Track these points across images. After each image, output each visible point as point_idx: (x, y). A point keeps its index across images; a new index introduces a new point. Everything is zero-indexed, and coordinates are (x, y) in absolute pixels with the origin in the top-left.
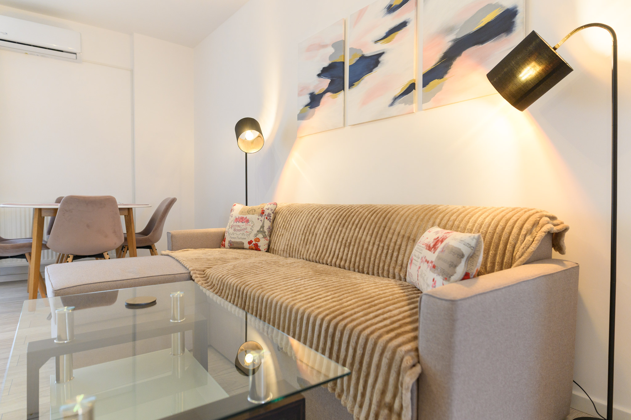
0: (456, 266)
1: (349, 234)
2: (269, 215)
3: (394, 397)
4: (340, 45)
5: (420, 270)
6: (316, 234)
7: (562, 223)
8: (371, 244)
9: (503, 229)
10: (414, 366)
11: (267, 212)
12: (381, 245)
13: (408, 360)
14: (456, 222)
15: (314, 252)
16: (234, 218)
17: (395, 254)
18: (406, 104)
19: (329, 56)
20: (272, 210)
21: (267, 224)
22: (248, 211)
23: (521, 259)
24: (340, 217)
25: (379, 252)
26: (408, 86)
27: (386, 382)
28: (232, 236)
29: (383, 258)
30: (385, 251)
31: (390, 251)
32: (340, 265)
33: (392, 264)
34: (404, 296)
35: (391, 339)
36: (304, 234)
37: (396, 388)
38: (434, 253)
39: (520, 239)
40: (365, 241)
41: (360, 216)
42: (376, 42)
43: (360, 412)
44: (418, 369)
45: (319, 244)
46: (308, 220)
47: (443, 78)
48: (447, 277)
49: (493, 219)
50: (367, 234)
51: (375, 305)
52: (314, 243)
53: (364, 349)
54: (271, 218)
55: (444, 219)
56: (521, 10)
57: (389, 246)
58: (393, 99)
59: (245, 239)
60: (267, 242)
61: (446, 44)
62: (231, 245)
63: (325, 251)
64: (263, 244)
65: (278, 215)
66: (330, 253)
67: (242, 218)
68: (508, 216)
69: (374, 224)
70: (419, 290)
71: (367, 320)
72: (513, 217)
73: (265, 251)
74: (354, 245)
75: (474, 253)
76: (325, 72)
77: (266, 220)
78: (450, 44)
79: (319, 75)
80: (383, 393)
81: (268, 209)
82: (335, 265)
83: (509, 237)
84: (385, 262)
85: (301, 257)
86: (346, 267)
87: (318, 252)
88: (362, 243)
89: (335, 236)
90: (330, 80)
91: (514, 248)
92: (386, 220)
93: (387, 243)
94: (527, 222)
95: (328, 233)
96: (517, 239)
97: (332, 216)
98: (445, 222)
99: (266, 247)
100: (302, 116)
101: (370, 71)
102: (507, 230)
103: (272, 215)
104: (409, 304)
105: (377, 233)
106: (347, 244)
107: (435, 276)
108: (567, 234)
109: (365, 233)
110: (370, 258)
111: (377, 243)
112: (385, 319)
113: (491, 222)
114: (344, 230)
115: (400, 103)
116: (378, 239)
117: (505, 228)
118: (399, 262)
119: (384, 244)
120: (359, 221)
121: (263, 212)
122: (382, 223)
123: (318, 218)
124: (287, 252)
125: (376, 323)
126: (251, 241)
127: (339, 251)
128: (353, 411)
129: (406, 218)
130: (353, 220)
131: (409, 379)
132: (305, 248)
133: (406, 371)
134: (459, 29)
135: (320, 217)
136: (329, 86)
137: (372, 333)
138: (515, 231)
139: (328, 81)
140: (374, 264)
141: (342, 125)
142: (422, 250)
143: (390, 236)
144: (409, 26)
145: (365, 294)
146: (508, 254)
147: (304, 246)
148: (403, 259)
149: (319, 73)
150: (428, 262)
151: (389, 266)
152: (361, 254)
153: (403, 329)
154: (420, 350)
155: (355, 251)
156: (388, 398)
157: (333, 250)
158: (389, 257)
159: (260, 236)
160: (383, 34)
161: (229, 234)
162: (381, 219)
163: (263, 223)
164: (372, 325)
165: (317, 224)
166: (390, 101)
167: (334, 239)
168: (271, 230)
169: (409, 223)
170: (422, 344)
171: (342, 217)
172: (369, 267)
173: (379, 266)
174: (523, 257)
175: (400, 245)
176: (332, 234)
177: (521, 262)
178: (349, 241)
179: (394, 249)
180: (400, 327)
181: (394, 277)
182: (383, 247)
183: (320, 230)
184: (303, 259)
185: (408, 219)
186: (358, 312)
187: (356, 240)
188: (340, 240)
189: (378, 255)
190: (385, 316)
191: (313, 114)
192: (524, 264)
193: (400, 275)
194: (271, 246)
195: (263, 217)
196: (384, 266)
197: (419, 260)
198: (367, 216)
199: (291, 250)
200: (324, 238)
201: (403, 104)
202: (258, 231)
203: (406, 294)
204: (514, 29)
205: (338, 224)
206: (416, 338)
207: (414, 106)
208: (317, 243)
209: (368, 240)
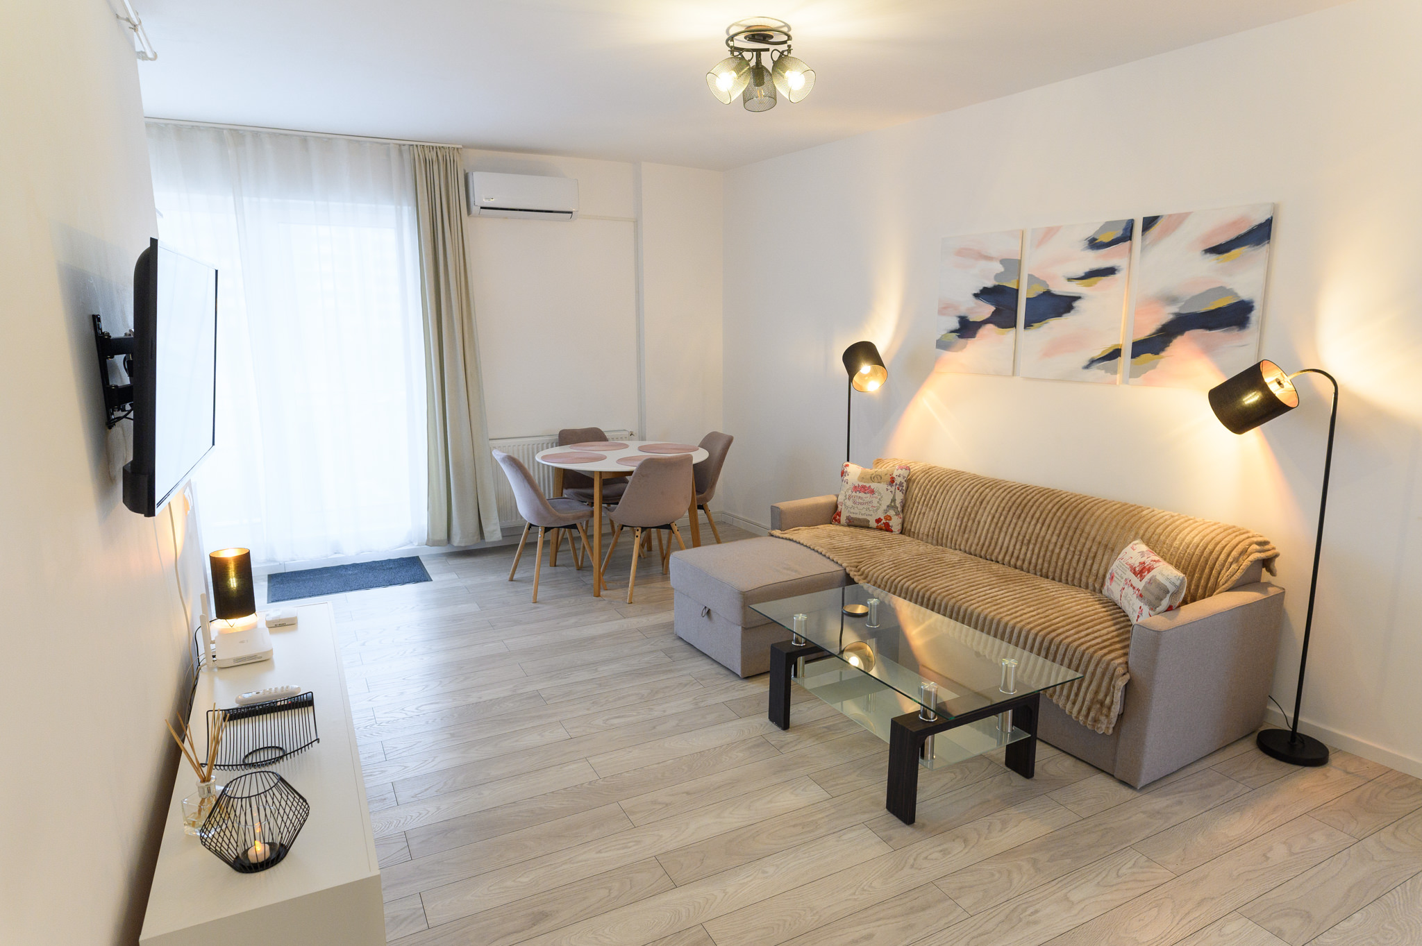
0: (1161, 600)
1: (1028, 528)
2: (901, 484)
3: (1106, 696)
4: (1013, 265)
5: (1124, 591)
6: (979, 522)
7: (1274, 548)
8: (1058, 546)
9: (1211, 553)
10: (1124, 674)
11: (898, 480)
12: (1072, 549)
13: (1120, 670)
14: (1161, 537)
15: (977, 545)
16: (850, 485)
17: (1089, 562)
18: (1106, 372)
19: (994, 274)
20: (904, 477)
21: (900, 497)
22: (871, 478)
23: (1224, 587)
24: (1013, 504)
25: (1069, 557)
26: (1111, 351)
27: (1099, 686)
28: (852, 511)
29: (1074, 564)
30: (1076, 557)
31: (1083, 558)
32: (1015, 565)
33: (1086, 573)
34: (1108, 615)
35: (1105, 655)
36: (960, 519)
37: (1108, 689)
38: (1141, 581)
39: (1226, 567)
40: (1049, 541)
41: (1041, 508)
42: (1070, 279)
43: (1073, 708)
44: (1127, 677)
45: (984, 535)
46: (965, 501)
47: (1158, 354)
48: (1153, 607)
49: (1202, 540)
50: (1053, 533)
51: (1083, 624)
52: (976, 533)
53: (1080, 660)
54: (904, 488)
55: (1149, 530)
56: (1257, 306)
57: (1081, 552)
58: (1089, 361)
59: (871, 515)
60: (900, 521)
61: (1166, 314)
62: (850, 522)
63: (993, 544)
64: (895, 523)
65: (913, 485)
66: (1001, 549)
67: (864, 487)
68: (1218, 539)
69: (1061, 522)
70: (1120, 608)
71: (1080, 638)
72: (1223, 542)
73: (900, 532)
74: (1035, 544)
75: (1178, 591)
76: (985, 294)
77: (897, 491)
78: (1171, 317)
79: (976, 295)
80: (1097, 693)
81: (899, 476)
82: (1009, 564)
83: (1215, 563)
84: (1075, 569)
85: (957, 547)
86: (1024, 568)
87: (984, 544)
88: (1045, 543)
89: (1008, 529)
90: (995, 308)
91: (1219, 574)
92: (1077, 520)
93: (1079, 548)
94: (1235, 550)
95: (997, 524)
96: (1223, 565)
97: (1001, 502)
98: (1150, 534)
99: (899, 527)
100: (942, 345)
101: (1059, 315)
102: (1214, 555)
103: (905, 485)
104: (1115, 624)
105: (1067, 534)
106: (1025, 542)
107: (1142, 604)
108: (1277, 560)
109: (1050, 532)
110: (1057, 563)
111: (1066, 546)
112: (1096, 638)
113: (1199, 544)
114: (1020, 523)
115: (1099, 368)
116: (1067, 542)
117: (1213, 552)
118: (1094, 571)
119: (1075, 548)
120: (1041, 515)
121: (892, 480)
122: (1072, 523)
123: (980, 500)
124: (933, 538)
125: (1089, 641)
126: (880, 518)
127: (1014, 548)
128: (1065, 707)
129: (1103, 521)
130: (1032, 511)
131: (1121, 683)
132: (963, 536)
133: (1118, 677)
134: (1183, 303)
135: (983, 500)
136: (992, 315)
137: (1088, 648)
138: (1222, 557)
139: (992, 308)
140: (1062, 570)
141: (1011, 373)
142: (1126, 571)
143: (1082, 540)
144: (1117, 276)
145: (1068, 611)
146: (1212, 580)
147: (961, 534)
148: (1099, 569)
149: (976, 292)
150: (1134, 588)
151: (1081, 574)
152: (1044, 556)
153: (1113, 647)
154: (1129, 663)
155: (1036, 551)
156: (1101, 696)
157: (1005, 545)
158: (1081, 564)
159: (891, 513)
160: (1081, 274)
161: (847, 507)
162: (1071, 518)
163: (894, 496)
164: (1086, 642)
165: (979, 508)
166: (1086, 363)
167: (1006, 533)
168: (904, 505)
169: (1106, 529)
170: (1132, 659)
171: (1016, 505)
172: (1055, 572)
173: (1068, 573)
174: (1226, 585)
175: (1096, 553)
176: (1002, 526)
177: (1224, 589)
178: (1027, 537)
179: (1088, 556)
180: (1111, 645)
181: (1087, 587)
182: (1074, 552)
183: (985, 518)
184: (960, 550)
185: (1105, 524)
186: (1069, 630)
187: (1037, 538)
188: (1015, 535)
189: (1067, 561)
190: (1096, 635)
191: (964, 347)
192: (1227, 591)
193: (1094, 586)
194: (905, 525)
195: (894, 487)
196: (1075, 573)
197: (1123, 581)
198: (1052, 509)
199: (940, 536)
200: (992, 529)
201: (1103, 371)
202: (888, 506)
203: (1109, 613)
204: (1248, 325)
205: (1011, 513)
206: (1126, 654)
207: (1118, 377)
208: (981, 534)
209: (1054, 540)
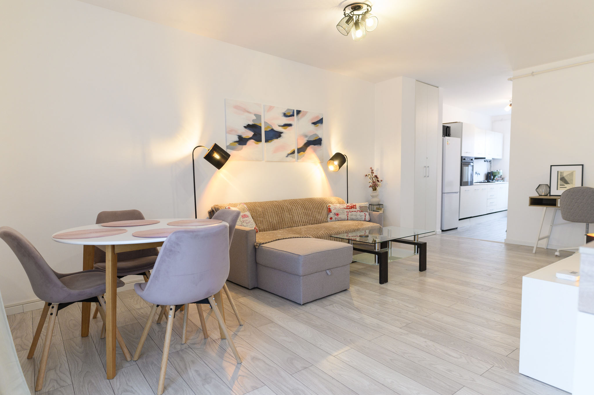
4: (258, 117)
19: (252, 119)
26: (292, 151)
42: (279, 126)
47: (304, 152)
58: (287, 154)
76: (249, 127)
78: (306, 141)
79: (245, 127)
100: (231, 148)
101: (277, 138)
107: (364, 213)
115: (290, 157)
136: (252, 136)
139: (253, 133)
141: (262, 160)
142: (343, 210)
144: (292, 127)
160: (283, 125)
191: (242, 149)
197: (345, 213)
204: (321, 145)
207: (295, 159)
